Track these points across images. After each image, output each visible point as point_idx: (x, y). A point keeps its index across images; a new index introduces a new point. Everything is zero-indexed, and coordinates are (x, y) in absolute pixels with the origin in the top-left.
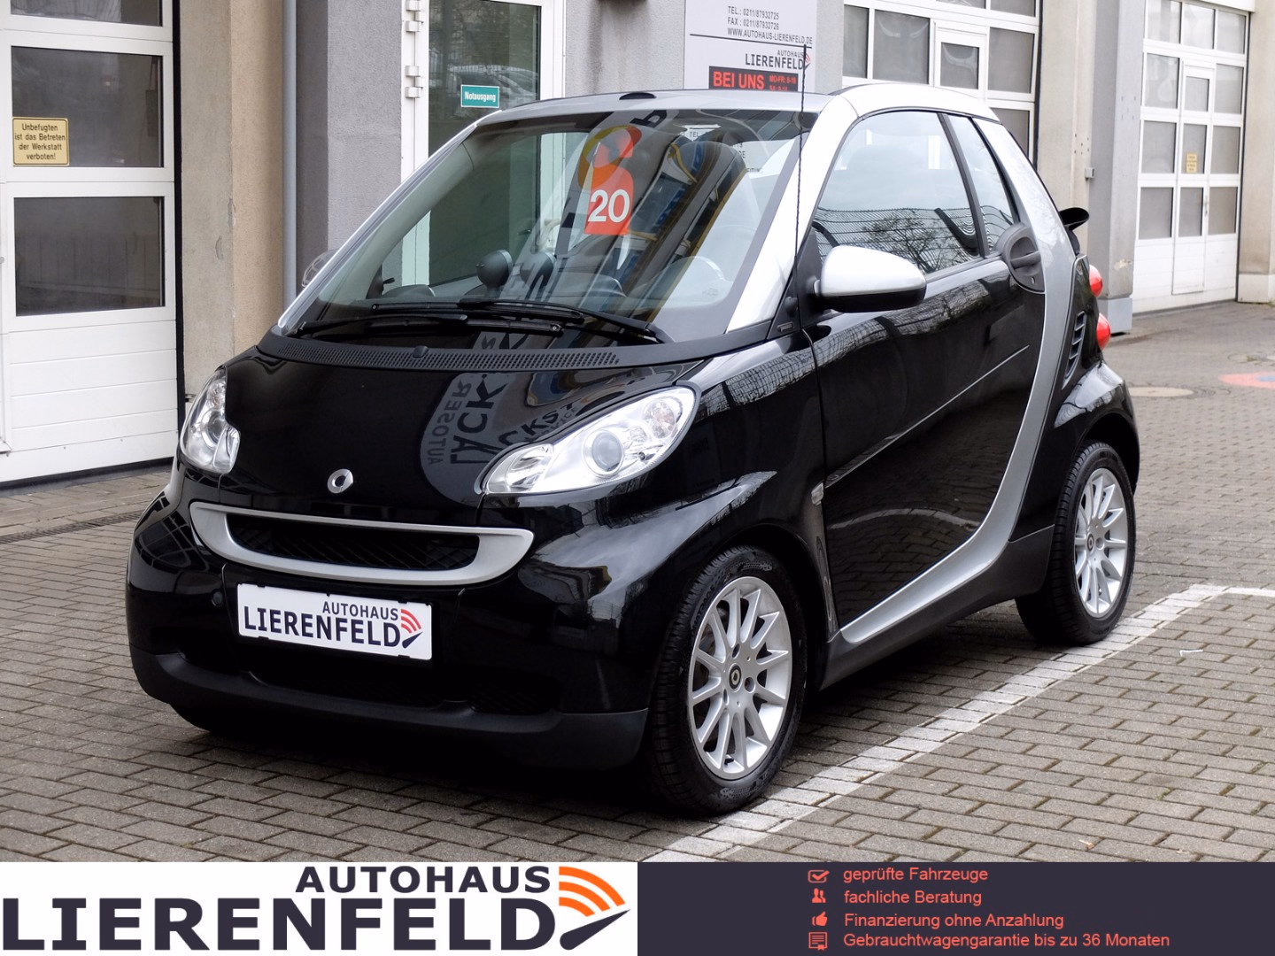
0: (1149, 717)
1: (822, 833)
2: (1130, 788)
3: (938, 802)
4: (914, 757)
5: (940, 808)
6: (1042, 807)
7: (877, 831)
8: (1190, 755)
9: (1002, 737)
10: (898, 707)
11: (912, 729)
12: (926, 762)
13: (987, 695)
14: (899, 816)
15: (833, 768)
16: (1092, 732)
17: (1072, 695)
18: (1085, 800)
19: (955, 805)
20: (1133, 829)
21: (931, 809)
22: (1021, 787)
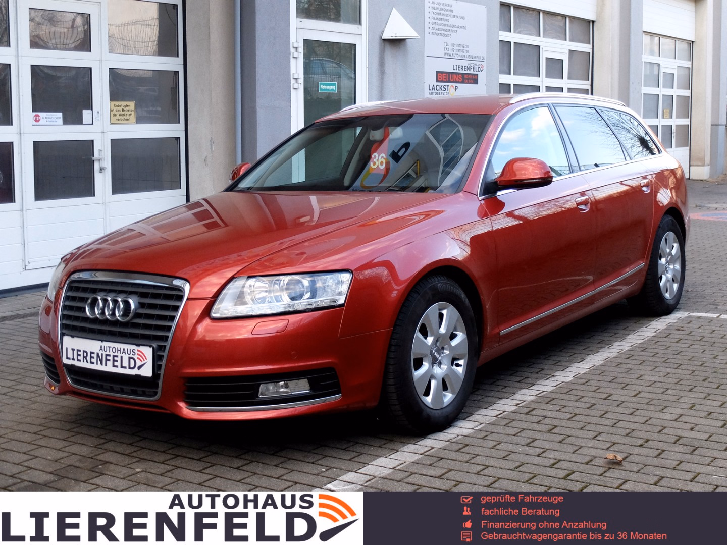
0: (654, 373)
1: (500, 429)
2: (646, 407)
3: (554, 414)
4: (542, 394)
5: (556, 417)
6: (604, 416)
7: (526, 428)
8: (674, 391)
9: (584, 384)
10: (533, 370)
11: (541, 381)
12: (548, 396)
13: (576, 364)
14: (536, 421)
15: (504, 399)
16: (628, 381)
17: (616, 364)
18: (624, 412)
19: (562, 415)
20: (647, 425)
21: (551, 418)
22: (594, 407)
